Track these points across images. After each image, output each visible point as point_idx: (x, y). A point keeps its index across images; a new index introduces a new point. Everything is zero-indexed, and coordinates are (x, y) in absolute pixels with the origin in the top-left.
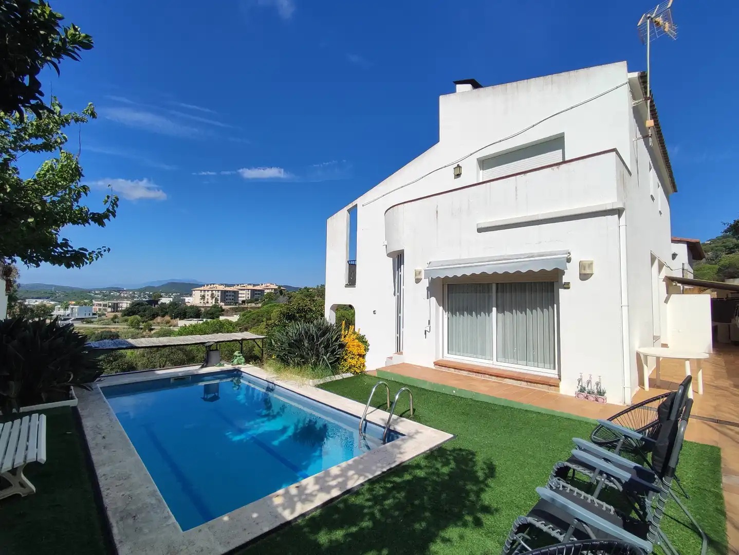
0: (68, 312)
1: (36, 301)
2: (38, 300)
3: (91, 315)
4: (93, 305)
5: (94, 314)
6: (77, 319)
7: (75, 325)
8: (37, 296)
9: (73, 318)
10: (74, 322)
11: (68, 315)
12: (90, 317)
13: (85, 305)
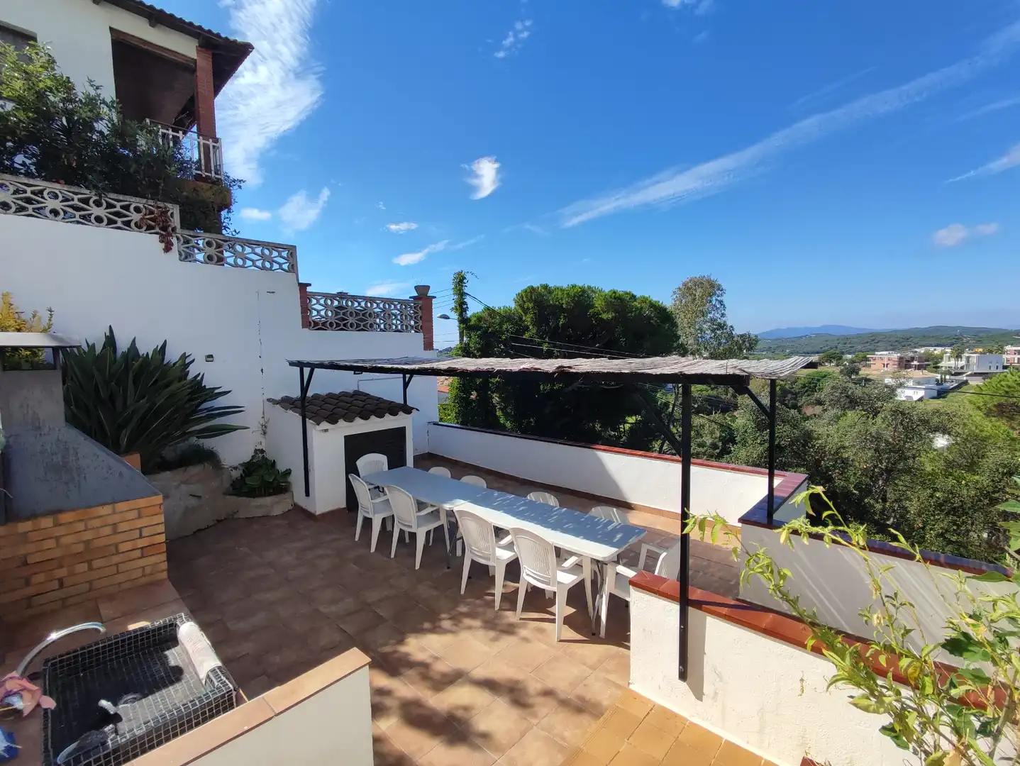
0: (962, 363)
1: (935, 350)
2: (937, 348)
3: (1000, 368)
4: (1003, 353)
5: (1005, 367)
6: (976, 374)
7: (971, 383)
8: (936, 343)
9: (969, 373)
10: (968, 378)
11: (962, 368)
12: (998, 371)
13: (991, 352)
